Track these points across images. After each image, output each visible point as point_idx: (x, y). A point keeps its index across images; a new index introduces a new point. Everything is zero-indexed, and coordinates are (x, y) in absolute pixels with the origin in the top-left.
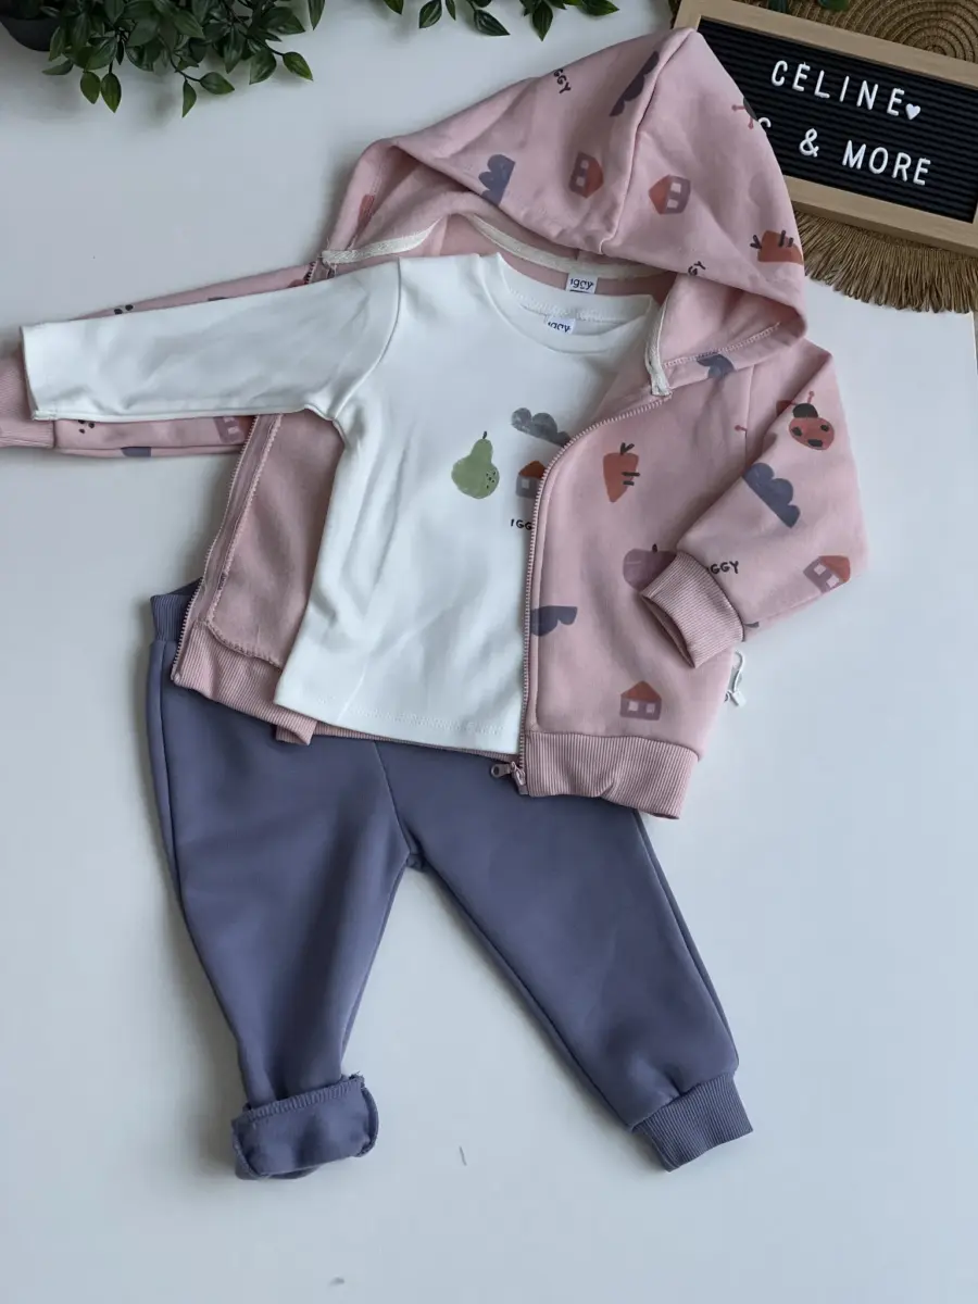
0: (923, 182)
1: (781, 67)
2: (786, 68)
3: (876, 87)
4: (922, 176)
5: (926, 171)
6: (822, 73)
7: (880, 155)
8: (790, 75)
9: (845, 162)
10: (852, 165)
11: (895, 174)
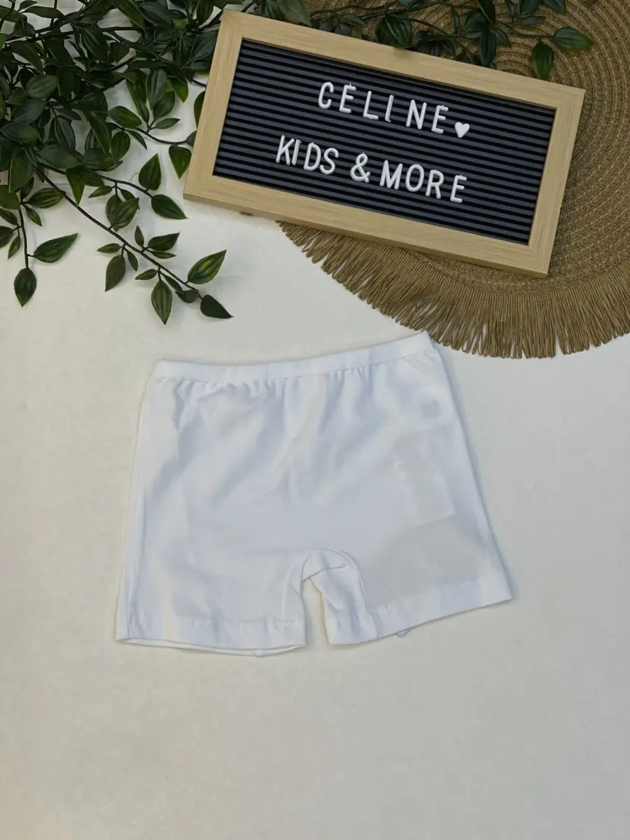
0: (460, 200)
1: (327, 89)
2: (332, 90)
3: (425, 105)
4: (458, 193)
5: (462, 188)
6: (370, 93)
8: (336, 96)
9: (382, 183)
10: (389, 185)
11: (428, 193)
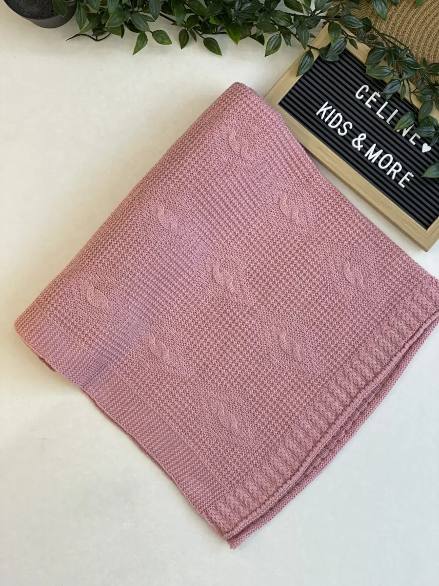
0: (403, 186)
1: (365, 89)
2: (367, 91)
4: (405, 182)
5: (408, 180)
6: (387, 103)
7: (387, 160)
8: (367, 95)
9: (366, 155)
10: (369, 158)
11: (388, 173)
